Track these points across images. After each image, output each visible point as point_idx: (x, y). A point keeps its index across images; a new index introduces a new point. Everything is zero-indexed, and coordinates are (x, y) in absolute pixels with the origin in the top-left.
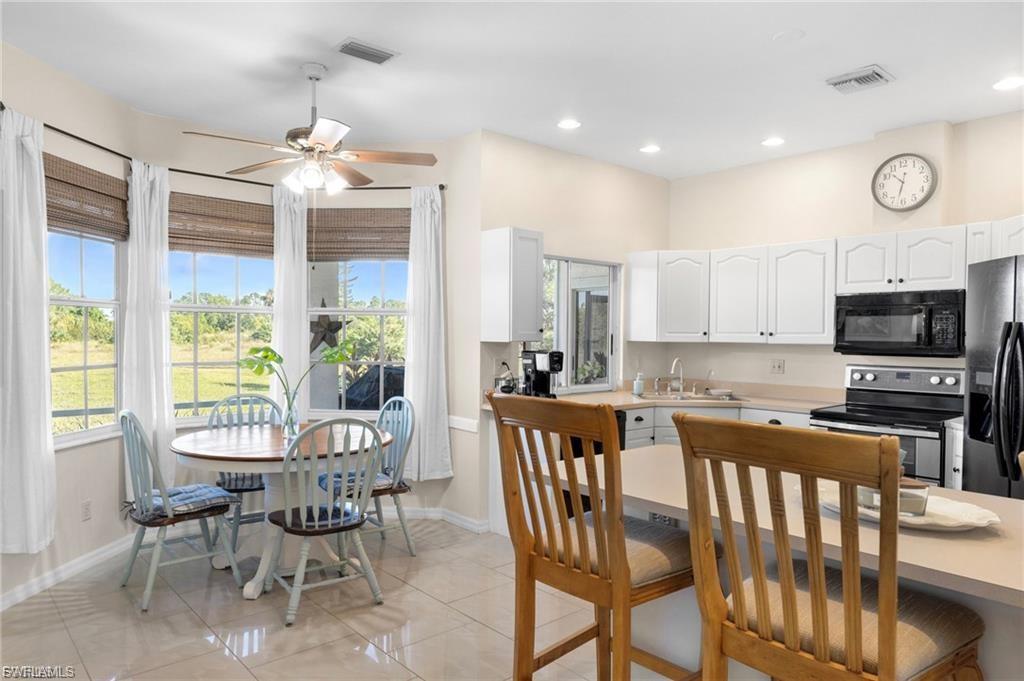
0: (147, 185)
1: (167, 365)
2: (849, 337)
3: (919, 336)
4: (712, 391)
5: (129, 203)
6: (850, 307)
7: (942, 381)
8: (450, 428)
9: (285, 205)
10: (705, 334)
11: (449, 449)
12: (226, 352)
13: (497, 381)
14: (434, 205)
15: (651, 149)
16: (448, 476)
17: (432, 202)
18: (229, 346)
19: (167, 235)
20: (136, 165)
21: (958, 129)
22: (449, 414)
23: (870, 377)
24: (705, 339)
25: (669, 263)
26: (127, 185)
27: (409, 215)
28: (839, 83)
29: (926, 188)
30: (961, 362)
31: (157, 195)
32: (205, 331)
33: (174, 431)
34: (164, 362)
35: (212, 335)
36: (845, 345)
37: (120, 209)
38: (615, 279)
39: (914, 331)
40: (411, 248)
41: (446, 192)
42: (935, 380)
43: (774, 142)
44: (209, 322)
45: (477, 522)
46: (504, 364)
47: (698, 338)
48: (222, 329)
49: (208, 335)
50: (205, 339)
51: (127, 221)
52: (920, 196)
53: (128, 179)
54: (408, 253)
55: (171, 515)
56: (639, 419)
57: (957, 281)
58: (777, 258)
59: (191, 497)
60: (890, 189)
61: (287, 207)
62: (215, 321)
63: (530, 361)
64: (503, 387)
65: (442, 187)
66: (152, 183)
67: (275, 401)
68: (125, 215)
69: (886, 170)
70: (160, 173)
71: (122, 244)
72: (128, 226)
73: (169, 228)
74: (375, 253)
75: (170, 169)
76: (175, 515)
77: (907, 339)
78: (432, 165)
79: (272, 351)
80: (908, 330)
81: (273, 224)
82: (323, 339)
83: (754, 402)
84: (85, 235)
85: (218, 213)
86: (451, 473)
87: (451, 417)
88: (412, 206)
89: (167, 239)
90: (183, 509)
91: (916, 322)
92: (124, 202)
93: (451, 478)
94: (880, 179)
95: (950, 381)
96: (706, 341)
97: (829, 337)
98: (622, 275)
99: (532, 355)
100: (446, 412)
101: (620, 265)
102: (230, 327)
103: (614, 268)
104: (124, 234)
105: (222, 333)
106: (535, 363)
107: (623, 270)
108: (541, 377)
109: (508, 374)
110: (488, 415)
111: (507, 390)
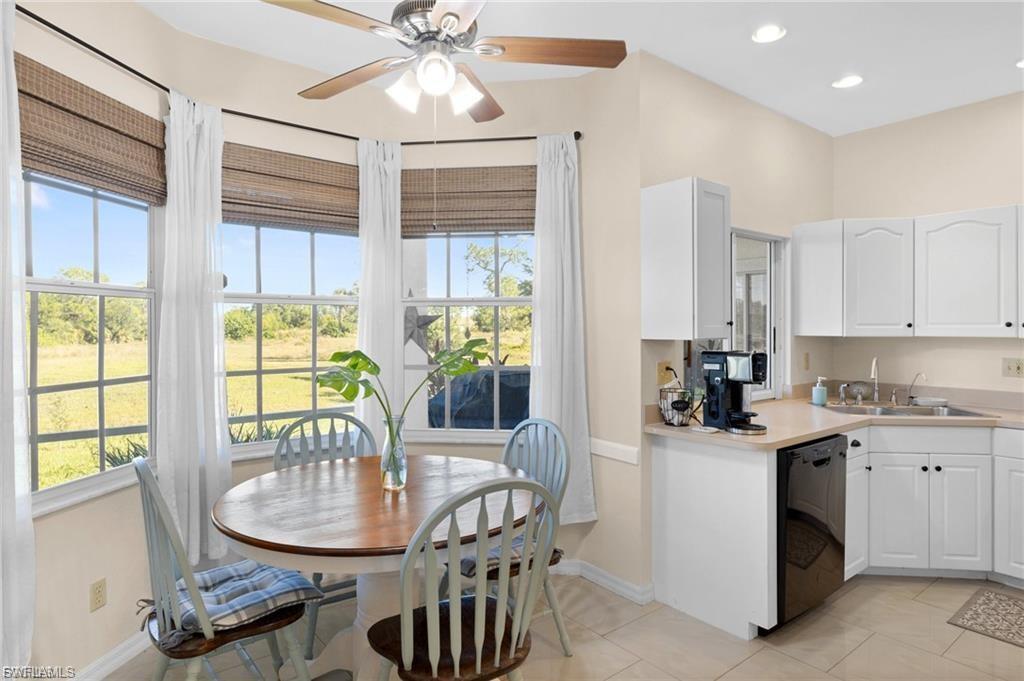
0: (192, 130)
1: (220, 374)
4: (920, 400)
5: (166, 152)
8: (591, 454)
9: (373, 165)
10: (910, 325)
11: (591, 483)
12: (298, 347)
13: (662, 393)
14: (568, 158)
15: (849, 82)
16: (591, 519)
17: (566, 154)
18: (301, 341)
19: (220, 199)
20: (174, 99)
22: (590, 436)
24: (909, 332)
25: (857, 235)
26: (164, 127)
27: (534, 174)
31: (206, 143)
32: (280, 328)
33: (230, 465)
34: (216, 370)
35: (287, 331)
37: (154, 162)
38: (777, 258)
40: (537, 216)
41: (581, 141)
44: (284, 320)
45: (637, 588)
46: (668, 369)
47: (901, 331)
48: (295, 326)
49: (282, 331)
50: (280, 335)
51: (165, 177)
53: (164, 118)
54: (533, 224)
55: (209, 633)
56: (856, 444)
59: (245, 591)
61: (376, 167)
62: (289, 319)
63: (717, 367)
64: (674, 403)
65: (578, 135)
66: (200, 128)
67: (362, 420)
68: (162, 169)
70: (210, 115)
71: (157, 210)
72: (166, 184)
73: (223, 191)
74: (488, 225)
75: (223, 110)
76: (216, 633)
78: (614, 66)
79: (365, 358)
81: (358, 190)
82: (411, 336)
83: (1006, 418)
84: (100, 192)
85: (288, 173)
86: (593, 516)
87: (593, 440)
88: (537, 162)
89: (219, 206)
90: (231, 622)
92: (161, 151)
93: (595, 522)
96: (911, 335)
98: (787, 252)
99: (720, 358)
100: (587, 433)
101: (785, 240)
102: (303, 324)
103: (776, 243)
104: (161, 197)
105: (295, 329)
106: (724, 370)
107: (789, 246)
108: (735, 388)
109: (675, 383)
110: (651, 440)
111: (681, 406)
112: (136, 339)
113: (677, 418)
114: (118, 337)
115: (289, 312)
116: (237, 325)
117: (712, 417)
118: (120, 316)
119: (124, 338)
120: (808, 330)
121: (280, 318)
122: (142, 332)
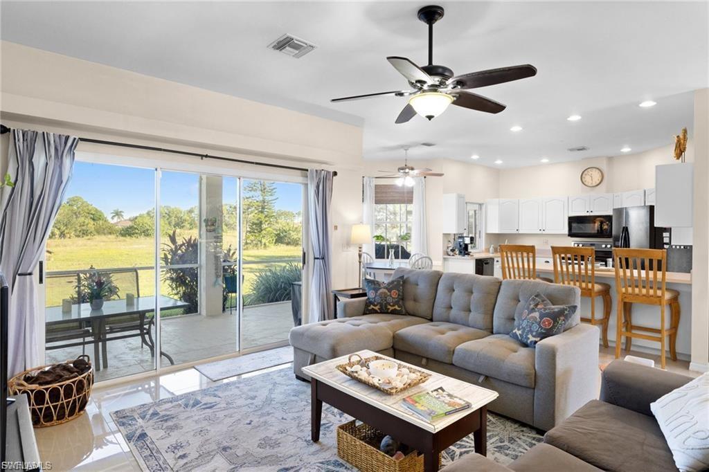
2: (573, 231)
3: (598, 230)
6: (573, 220)
7: (606, 246)
10: (517, 230)
13: (448, 248)
15: (499, 162)
21: (610, 159)
23: (581, 245)
24: (517, 232)
25: (503, 203)
28: (572, 150)
29: (600, 180)
30: (611, 240)
36: (571, 234)
38: (482, 209)
39: (596, 228)
42: (604, 246)
43: (545, 161)
46: (449, 241)
47: (515, 232)
52: (598, 182)
56: (497, 261)
57: (610, 213)
58: (546, 203)
60: (587, 179)
63: (461, 240)
64: (451, 250)
69: (586, 172)
77: (593, 232)
80: (594, 228)
91: (597, 225)
94: (584, 175)
95: (609, 246)
97: (566, 231)
98: (484, 207)
99: (462, 238)
101: (483, 204)
103: (481, 205)
106: (464, 241)
107: (484, 206)
108: (466, 246)
109: (451, 245)
110: (445, 259)
111: (453, 250)
112: (76, 236)
113: (451, 253)
114: (64, 235)
115: (173, 218)
116: (148, 228)
117: (460, 253)
118: (66, 220)
119: (68, 236)
120: (489, 232)
121: (167, 222)
122: (80, 231)
